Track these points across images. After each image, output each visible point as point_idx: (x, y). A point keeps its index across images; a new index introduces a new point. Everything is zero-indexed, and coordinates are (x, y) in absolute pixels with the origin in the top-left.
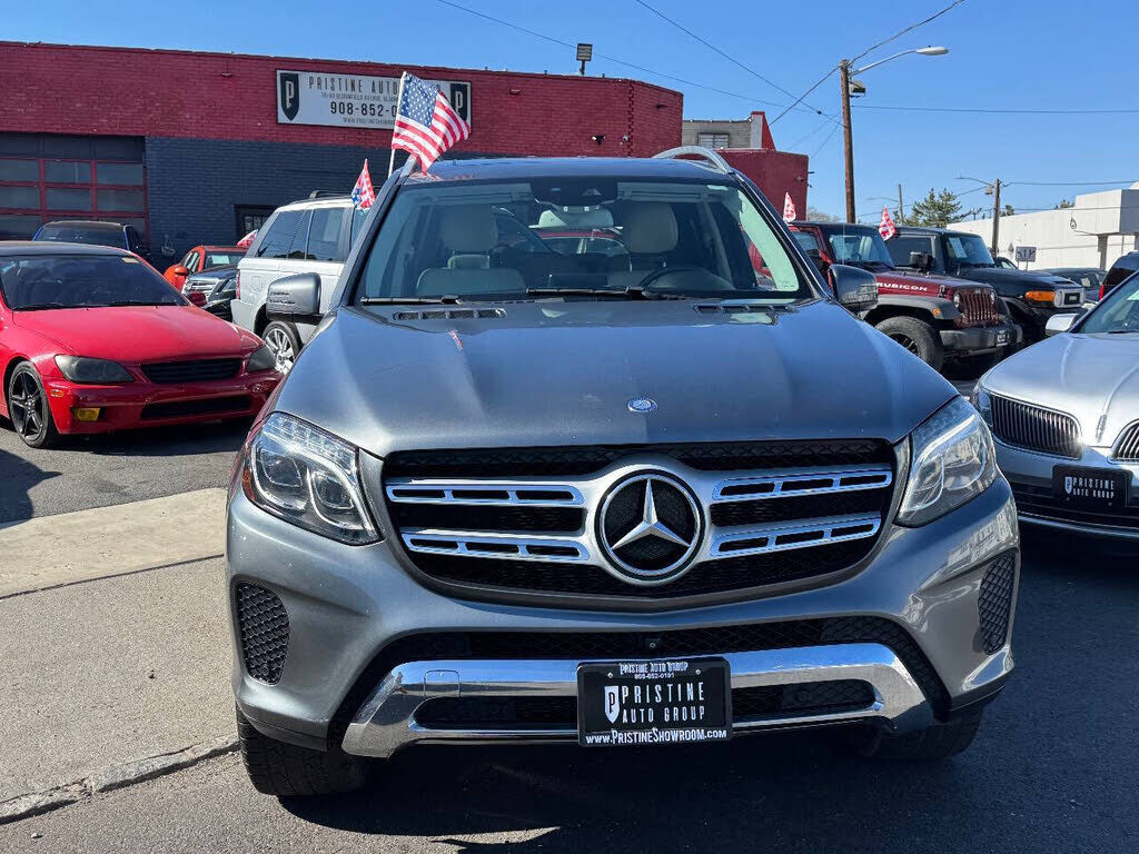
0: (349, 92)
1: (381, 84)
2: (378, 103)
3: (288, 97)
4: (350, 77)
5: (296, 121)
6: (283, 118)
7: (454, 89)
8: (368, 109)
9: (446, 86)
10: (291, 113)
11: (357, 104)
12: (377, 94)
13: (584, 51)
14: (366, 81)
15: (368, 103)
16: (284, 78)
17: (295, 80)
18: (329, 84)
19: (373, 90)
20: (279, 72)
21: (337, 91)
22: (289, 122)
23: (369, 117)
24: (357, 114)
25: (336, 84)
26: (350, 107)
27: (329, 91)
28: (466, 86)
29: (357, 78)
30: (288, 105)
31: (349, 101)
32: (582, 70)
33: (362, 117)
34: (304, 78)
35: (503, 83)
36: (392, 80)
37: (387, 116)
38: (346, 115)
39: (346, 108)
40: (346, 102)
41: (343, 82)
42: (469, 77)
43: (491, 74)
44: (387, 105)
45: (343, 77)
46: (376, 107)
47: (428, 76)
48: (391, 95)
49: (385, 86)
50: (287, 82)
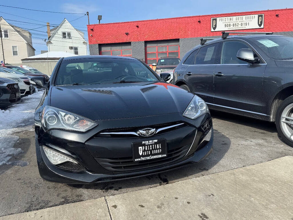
0: (230, 21)
3: (214, 24)
4: (230, 17)
5: (216, 30)
6: (212, 30)
7: (259, 16)
8: (235, 25)
9: (257, 16)
10: (214, 28)
11: (232, 24)
14: (234, 18)
15: (235, 23)
16: (213, 20)
17: (216, 20)
18: (225, 20)
19: (236, 20)
20: (212, 18)
21: (226, 21)
22: (214, 31)
23: (235, 27)
24: (232, 27)
25: (226, 20)
26: (230, 25)
27: (224, 21)
29: (232, 17)
30: (214, 26)
31: (229, 23)
33: (233, 27)
34: (218, 19)
35: (274, 13)
36: (241, 16)
37: (240, 26)
38: (229, 27)
39: (229, 25)
40: (229, 24)
41: (228, 19)
42: (263, 12)
43: (270, 11)
44: (240, 23)
45: (228, 17)
46: (237, 24)
47: (252, 14)
48: (241, 20)
49: (239, 18)
50: (214, 21)
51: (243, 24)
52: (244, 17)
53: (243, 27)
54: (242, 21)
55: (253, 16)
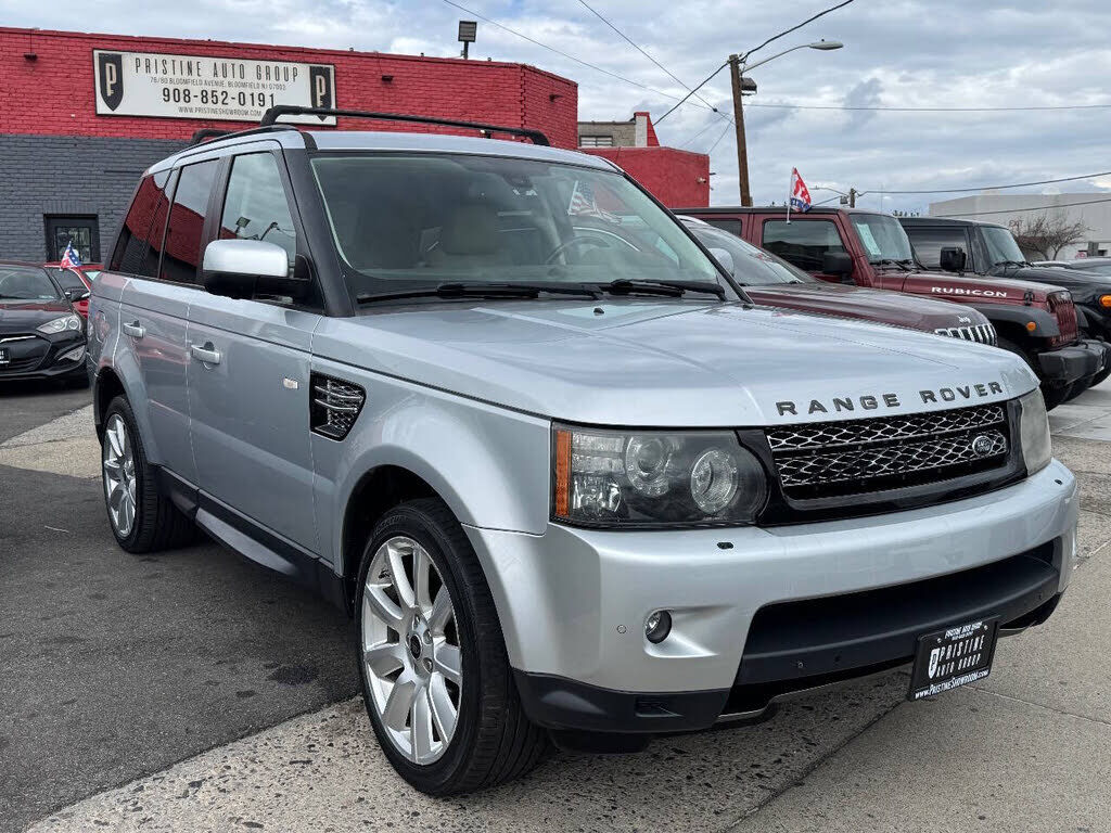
0: (185, 76)
1: (224, 67)
2: (220, 90)
3: (109, 83)
4: (185, 59)
5: (118, 111)
6: (102, 108)
7: (314, 73)
8: (209, 96)
9: (304, 70)
10: (113, 101)
11: (195, 90)
12: (221, 78)
13: (467, 32)
14: (207, 64)
15: (209, 89)
16: (104, 60)
17: (117, 61)
18: (160, 68)
19: (216, 74)
20: (96, 53)
21: (170, 75)
22: (109, 111)
23: (210, 105)
24: (196, 103)
25: (169, 66)
26: (187, 94)
27: (160, 75)
28: (329, 69)
29: (195, 60)
30: (110, 92)
31: (185, 87)
32: (465, 52)
33: (202, 105)
34: (128, 60)
35: (373, 66)
36: (238, 62)
37: (234, 105)
38: (182, 104)
39: (182, 95)
40: (182, 87)
41: (177, 64)
42: (332, 59)
43: (360, 56)
44: (234, 92)
45: (178, 58)
46: (218, 94)
47: (282, 57)
48: (238, 79)
49: (229, 69)
50: (108, 65)
51: (248, 99)
52: (250, 66)
53: (246, 113)
54: (244, 85)
55: (291, 66)
